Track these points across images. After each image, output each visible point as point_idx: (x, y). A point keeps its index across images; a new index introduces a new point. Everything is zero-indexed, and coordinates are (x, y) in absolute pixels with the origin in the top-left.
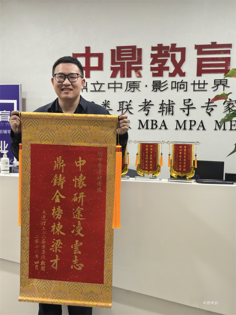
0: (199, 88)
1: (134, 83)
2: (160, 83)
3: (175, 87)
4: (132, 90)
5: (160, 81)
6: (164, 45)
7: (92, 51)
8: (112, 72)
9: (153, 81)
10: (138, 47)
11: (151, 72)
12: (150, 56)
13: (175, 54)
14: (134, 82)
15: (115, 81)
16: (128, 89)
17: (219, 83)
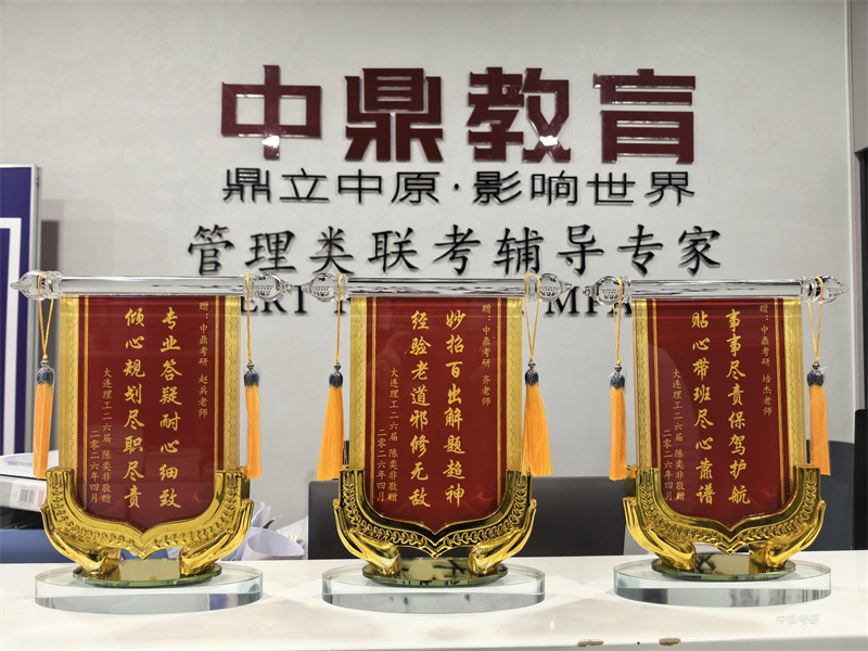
0: (611, 194)
1: (418, 178)
2: (499, 179)
3: (543, 193)
4: (415, 197)
5: (498, 173)
6: (507, 71)
7: (285, 80)
8: (349, 143)
9: (478, 173)
10: (429, 73)
11: (472, 148)
12: (465, 100)
13: (539, 97)
14: (420, 174)
15: (360, 171)
16: (402, 194)
17: (666, 182)
